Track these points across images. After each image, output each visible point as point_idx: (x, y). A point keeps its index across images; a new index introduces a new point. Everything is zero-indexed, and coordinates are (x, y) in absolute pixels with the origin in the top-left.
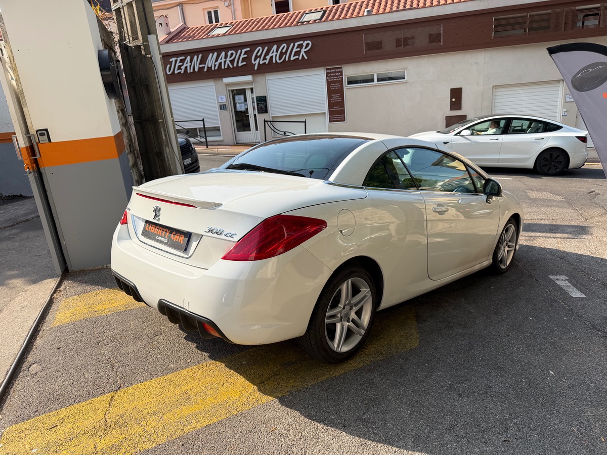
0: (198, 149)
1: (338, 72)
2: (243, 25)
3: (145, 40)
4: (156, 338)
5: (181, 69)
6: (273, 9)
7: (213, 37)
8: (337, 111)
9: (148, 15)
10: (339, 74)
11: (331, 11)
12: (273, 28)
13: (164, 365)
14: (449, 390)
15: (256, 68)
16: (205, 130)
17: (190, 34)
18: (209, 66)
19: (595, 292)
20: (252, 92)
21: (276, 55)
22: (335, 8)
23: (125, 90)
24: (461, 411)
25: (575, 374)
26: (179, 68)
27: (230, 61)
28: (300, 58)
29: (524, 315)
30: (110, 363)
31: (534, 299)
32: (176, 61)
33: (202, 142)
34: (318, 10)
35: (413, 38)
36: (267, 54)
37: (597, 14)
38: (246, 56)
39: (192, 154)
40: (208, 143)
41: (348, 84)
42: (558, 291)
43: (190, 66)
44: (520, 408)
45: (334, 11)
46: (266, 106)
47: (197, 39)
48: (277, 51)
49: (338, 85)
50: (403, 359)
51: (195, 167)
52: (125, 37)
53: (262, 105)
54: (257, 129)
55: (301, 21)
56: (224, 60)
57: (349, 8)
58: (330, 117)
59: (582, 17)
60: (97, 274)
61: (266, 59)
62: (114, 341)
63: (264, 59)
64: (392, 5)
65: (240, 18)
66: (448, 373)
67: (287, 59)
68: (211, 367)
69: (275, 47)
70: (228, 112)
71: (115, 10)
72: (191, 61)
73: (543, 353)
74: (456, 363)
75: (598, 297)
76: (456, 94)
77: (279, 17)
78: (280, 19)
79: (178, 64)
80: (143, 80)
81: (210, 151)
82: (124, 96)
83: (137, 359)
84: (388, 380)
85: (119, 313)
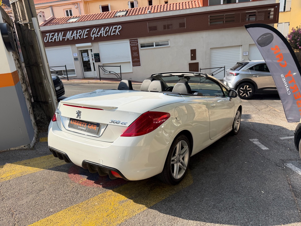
0: (63, 81)
1: (136, 41)
2: (85, 17)
3: (30, 20)
4: (41, 193)
5: (53, 40)
6: (101, 10)
7: (70, 23)
8: (136, 61)
9: (32, 7)
10: (136, 42)
11: (130, 11)
12: (101, 19)
13: (46, 211)
14: (213, 208)
15: (93, 39)
16: (66, 71)
17: (57, 21)
18: (68, 38)
19: (273, 147)
20: (91, 51)
21: (103, 33)
22: (132, 10)
23: (20, 49)
24: (222, 220)
25: (274, 192)
26: (51, 39)
27: (79, 35)
28: (116, 34)
29: (242, 161)
30: (11, 213)
31: (245, 152)
32: (49, 35)
33: (65, 78)
34: (124, 11)
35: (171, 25)
36: (99, 32)
37: (255, 15)
38: (87, 33)
39: (60, 84)
40: (69, 78)
41: (141, 47)
42: (255, 147)
43: (58, 38)
44: (252, 215)
45: (132, 11)
46: (99, 58)
47: (61, 24)
48: (104, 31)
49: (136, 48)
50: (186, 192)
51: (62, 91)
52: (18, 19)
53: (97, 58)
54: (95, 70)
55: (115, 16)
56: (76, 35)
57: (139, 10)
58: (133, 64)
59: (248, 16)
60: (3, 155)
61: (98, 35)
62: (14, 197)
63: (97, 34)
64: (160, 9)
65: (83, 14)
66: (211, 197)
67: (109, 35)
68: (76, 208)
69: (103, 28)
70: (79, 61)
71: (12, 4)
72: (58, 35)
73: (256, 181)
74: (214, 191)
75: (274, 149)
76: (193, 52)
77: (104, 14)
78: (105, 15)
79: (50, 37)
80: (30, 43)
81: (70, 82)
82: (19, 52)
83: (29, 208)
84: (180, 205)
85: (17, 178)
